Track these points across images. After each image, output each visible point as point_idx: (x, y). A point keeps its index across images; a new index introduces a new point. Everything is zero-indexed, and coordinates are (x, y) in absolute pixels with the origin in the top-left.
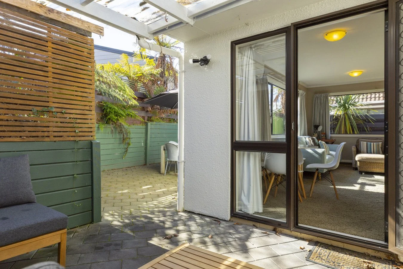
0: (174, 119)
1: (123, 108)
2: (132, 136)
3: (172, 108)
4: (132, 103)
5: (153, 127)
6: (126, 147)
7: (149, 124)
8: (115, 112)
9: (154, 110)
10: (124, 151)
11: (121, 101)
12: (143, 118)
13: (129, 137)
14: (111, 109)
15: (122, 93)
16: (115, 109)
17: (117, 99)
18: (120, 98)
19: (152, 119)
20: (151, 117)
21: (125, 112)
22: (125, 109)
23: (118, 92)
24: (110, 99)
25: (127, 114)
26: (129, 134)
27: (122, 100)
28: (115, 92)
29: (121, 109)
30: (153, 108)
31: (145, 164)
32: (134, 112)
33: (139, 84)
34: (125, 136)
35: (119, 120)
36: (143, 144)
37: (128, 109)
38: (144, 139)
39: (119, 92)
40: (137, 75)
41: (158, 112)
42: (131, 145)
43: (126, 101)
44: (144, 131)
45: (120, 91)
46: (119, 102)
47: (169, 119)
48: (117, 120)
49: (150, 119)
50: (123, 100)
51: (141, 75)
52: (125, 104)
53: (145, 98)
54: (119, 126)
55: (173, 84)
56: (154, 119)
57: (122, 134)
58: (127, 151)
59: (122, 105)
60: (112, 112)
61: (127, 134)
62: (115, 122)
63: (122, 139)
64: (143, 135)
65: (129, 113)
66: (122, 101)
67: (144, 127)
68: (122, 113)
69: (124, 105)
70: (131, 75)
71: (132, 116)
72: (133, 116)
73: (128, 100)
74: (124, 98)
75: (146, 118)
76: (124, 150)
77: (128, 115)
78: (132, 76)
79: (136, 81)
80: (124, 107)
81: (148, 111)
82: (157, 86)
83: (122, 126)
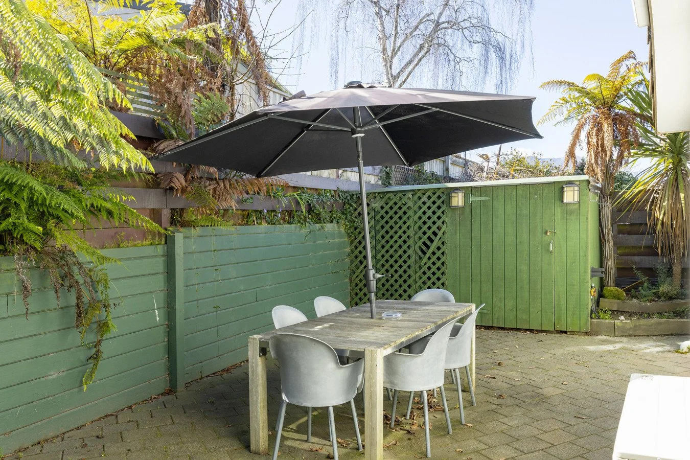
0: (261, 212)
1: (68, 184)
2: (115, 291)
3: (259, 176)
4: (115, 160)
5: (193, 245)
6: (92, 338)
7: (179, 237)
8: (32, 202)
9: (196, 184)
10: (83, 357)
11: (57, 153)
12: (155, 215)
13: (101, 297)
14: (11, 190)
15: (57, 111)
16: (31, 189)
17: (37, 143)
18: (53, 139)
19: (187, 217)
20: (182, 210)
21: (80, 201)
22: (80, 184)
23: (34, 104)
24: (7, 142)
25: (92, 205)
26: (100, 288)
27: (60, 144)
28: (21, 105)
29: (60, 188)
30: (189, 177)
31: (171, 390)
32: (119, 197)
33: (130, 82)
34: (86, 297)
35: (52, 236)
36: (158, 316)
37: (92, 185)
38: (162, 296)
39: (42, 106)
40: (123, 46)
41: (211, 192)
42: (115, 328)
43: (82, 151)
44: (159, 264)
45: (47, 99)
46: (49, 154)
47: (243, 210)
48: (47, 234)
49: (178, 219)
50: (69, 145)
51: (140, 42)
52: (80, 165)
53: (158, 140)
54: (55, 260)
55: (254, 87)
56: (194, 217)
57: (73, 290)
58: (96, 357)
59: (65, 169)
60: (17, 205)
61: (93, 284)
62: (38, 245)
63: (74, 311)
64: (159, 282)
65: (99, 202)
66: (64, 150)
67: (160, 249)
68: (66, 203)
69: (74, 168)
70: (98, 45)
71: (110, 213)
72: (116, 217)
73: (93, 148)
74: (70, 136)
75: (166, 215)
76: (82, 355)
77: (94, 210)
78: (103, 51)
79: (119, 70)
80: (75, 178)
81: (172, 188)
82: (199, 94)
83: (70, 260)
